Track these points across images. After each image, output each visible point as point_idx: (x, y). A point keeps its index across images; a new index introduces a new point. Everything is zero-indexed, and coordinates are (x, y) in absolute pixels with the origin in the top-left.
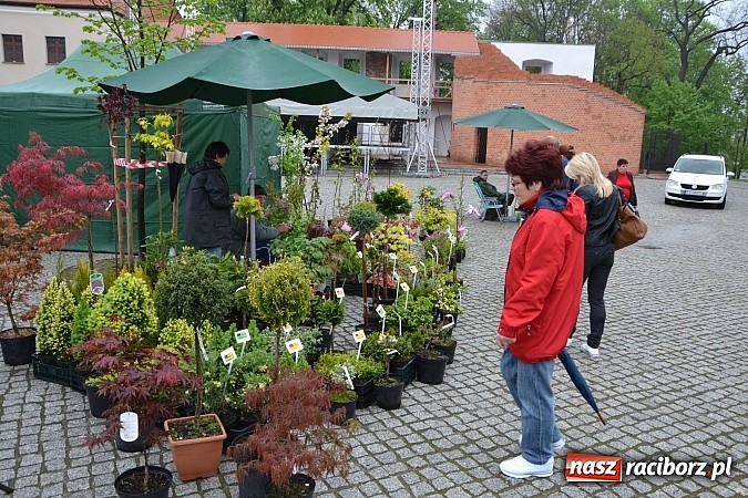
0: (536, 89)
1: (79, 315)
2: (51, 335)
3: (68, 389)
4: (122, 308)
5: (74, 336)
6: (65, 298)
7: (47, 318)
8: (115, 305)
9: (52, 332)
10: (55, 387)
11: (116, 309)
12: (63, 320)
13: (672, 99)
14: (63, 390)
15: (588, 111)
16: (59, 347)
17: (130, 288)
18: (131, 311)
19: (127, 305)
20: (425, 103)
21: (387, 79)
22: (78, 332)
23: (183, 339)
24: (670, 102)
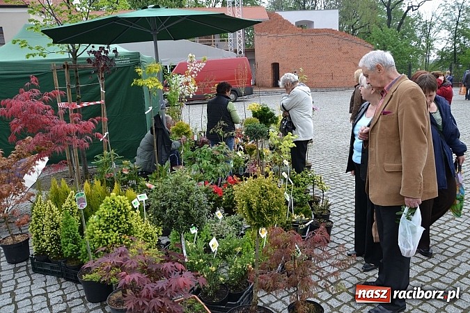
0: (307, 39)
1: (65, 224)
2: (44, 241)
3: (62, 280)
4: (113, 222)
5: (63, 240)
6: (52, 212)
7: (39, 227)
8: (107, 220)
9: (45, 237)
10: (51, 279)
11: (108, 223)
12: (52, 228)
13: (384, 39)
14: (59, 281)
15: (340, 49)
16: (51, 249)
17: (118, 206)
18: (121, 224)
19: (117, 220)
20: (240, 53)
21: (213, 39)
22: (66, 237)
23: (146, 233)
24: (384, 41)
